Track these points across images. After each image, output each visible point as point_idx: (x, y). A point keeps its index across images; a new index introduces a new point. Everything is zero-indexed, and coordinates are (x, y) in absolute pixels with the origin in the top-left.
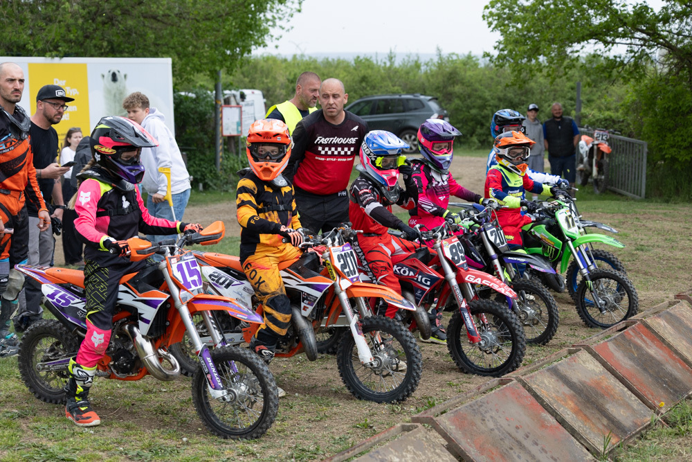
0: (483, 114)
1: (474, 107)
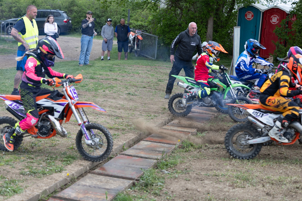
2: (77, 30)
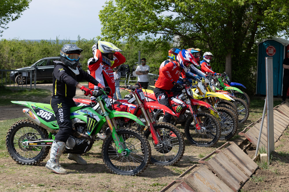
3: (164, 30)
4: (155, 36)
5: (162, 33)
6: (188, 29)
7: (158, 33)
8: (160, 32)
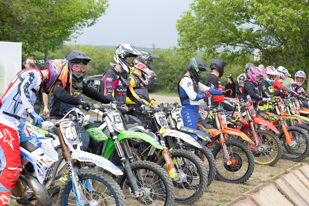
0: (172, 76)
1: (168, 73)
2: (162, 88)
3: (244, 43)
4: (234, 49)
5: (242, 46)
6: (269, 43)
7: (238, 46)
8: (239, 45)
